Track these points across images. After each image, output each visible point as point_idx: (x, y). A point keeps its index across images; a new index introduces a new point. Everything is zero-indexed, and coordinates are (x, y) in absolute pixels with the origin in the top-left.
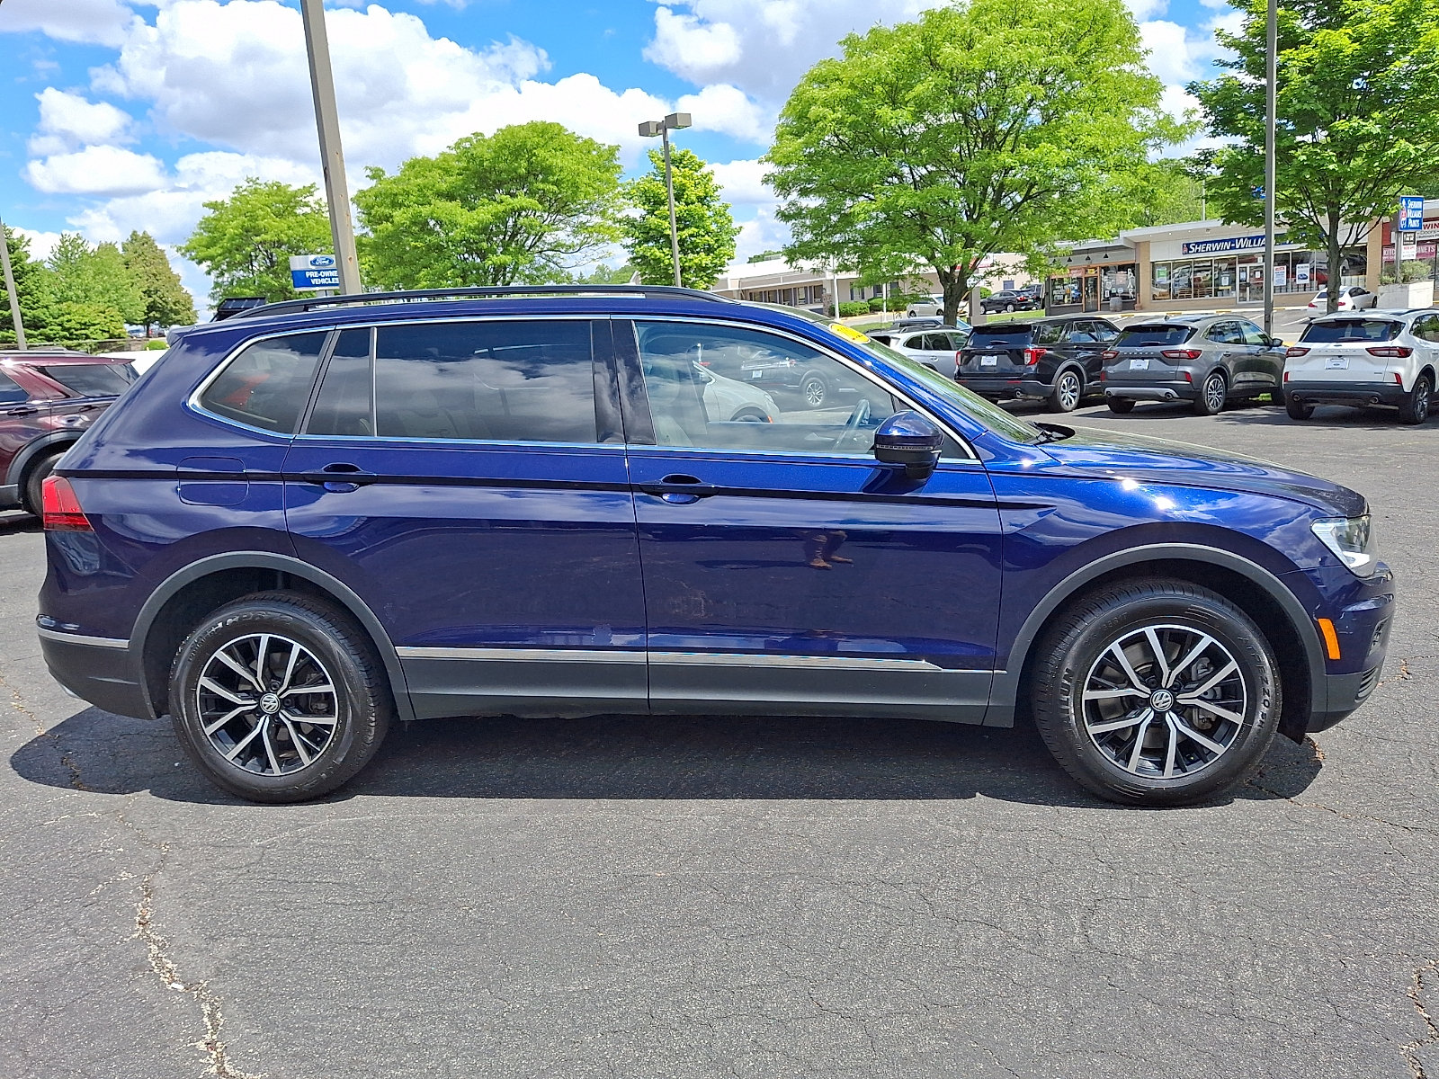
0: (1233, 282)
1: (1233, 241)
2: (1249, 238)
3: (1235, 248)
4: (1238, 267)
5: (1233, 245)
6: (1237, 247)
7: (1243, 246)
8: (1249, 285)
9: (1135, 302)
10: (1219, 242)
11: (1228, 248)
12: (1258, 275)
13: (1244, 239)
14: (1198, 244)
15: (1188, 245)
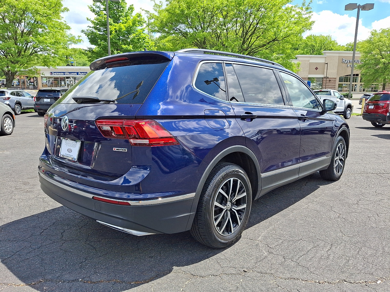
0: (65, 83)
1: (64, 73)
2: (68, 72)
3: (65, 74)
4: (66, 80)
5: (64, 74)
6: (66, 74)
7: (67, 74)
8: (69, 85)
9: (37, 87)
10: (60, 72)
11: (63, 74)
12: (72, 82)
13: (67, 72)
14: (55, 72)
15: (52, 73)
